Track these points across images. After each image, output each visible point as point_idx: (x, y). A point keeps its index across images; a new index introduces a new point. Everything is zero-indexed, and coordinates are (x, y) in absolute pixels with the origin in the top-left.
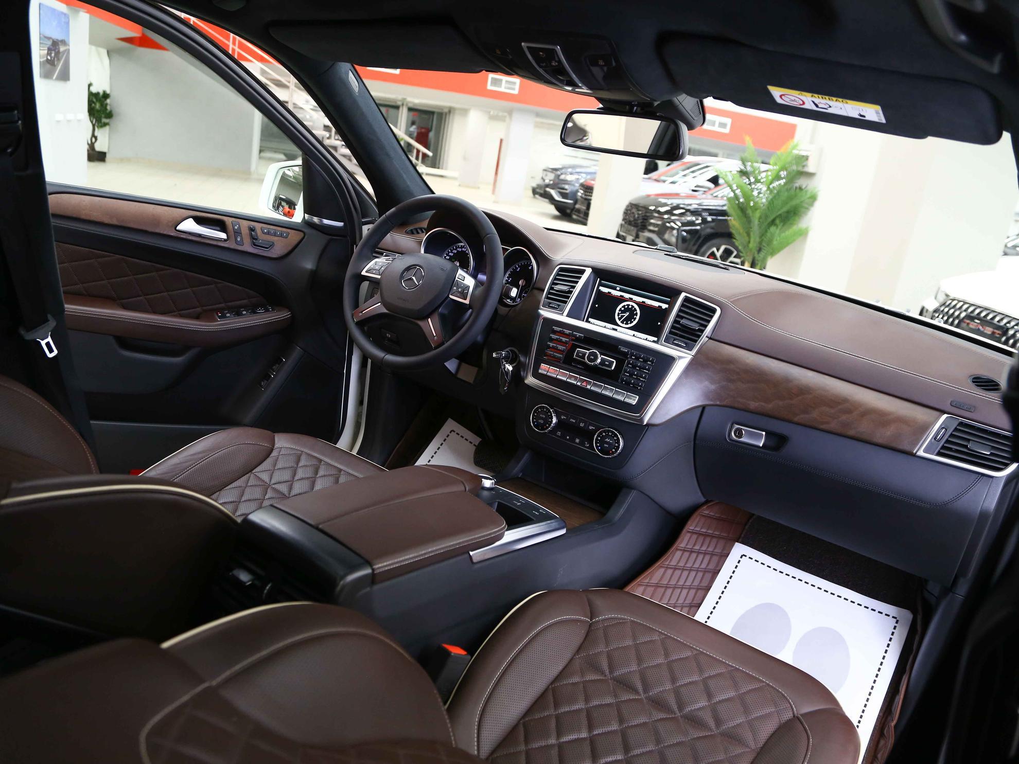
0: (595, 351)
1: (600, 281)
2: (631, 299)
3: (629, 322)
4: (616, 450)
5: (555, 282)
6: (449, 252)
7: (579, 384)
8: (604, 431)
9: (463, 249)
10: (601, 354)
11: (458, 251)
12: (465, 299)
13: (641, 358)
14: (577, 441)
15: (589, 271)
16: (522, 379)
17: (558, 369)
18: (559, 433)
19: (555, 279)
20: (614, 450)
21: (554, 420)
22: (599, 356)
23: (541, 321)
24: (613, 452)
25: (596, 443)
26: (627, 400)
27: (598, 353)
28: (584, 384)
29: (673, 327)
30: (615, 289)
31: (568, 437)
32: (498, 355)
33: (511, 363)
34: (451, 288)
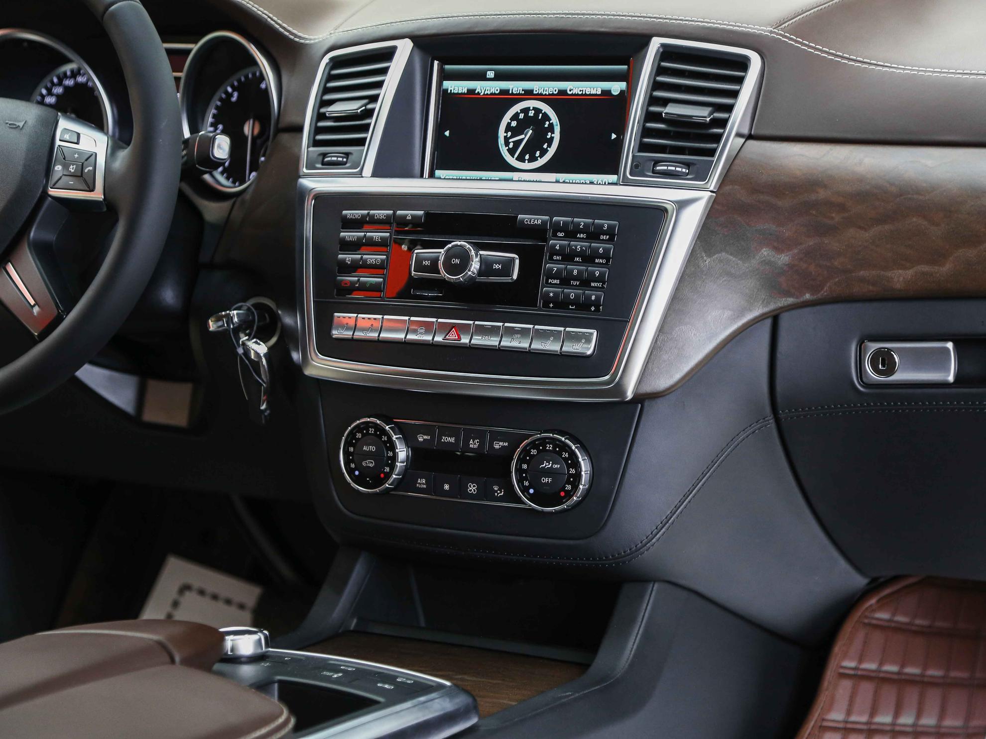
0: (459, 243)
1: (441, 71)
2: (529, 94)
3: (538, 154)
4: (575, 487)
5: (327, 97)
6: (43, 97)
7: (439, 339)
8: (533, 445)
9: (80, 79)
10: (479, 247)
11: (67, 88)
12: (92, 189)
13: (581, 232)
14: (472, 488)
15: (404, 48)
16: (296, 370)
17: (380, 317)
18: (422, 482)
19: (326, 90)
20: (569, 487)
21: (402, 453)
22: (473, 253)
23: (309, 206)
24: (567, 492)
25: (520, 481)
26: (571, 348)
27: (468, 246)
28: (453, 336)
29: (646, 132)
30: (482, 77)
31: (447, 487)
32: (220, 323)
33: (262, 336)
34: (48, 171)
